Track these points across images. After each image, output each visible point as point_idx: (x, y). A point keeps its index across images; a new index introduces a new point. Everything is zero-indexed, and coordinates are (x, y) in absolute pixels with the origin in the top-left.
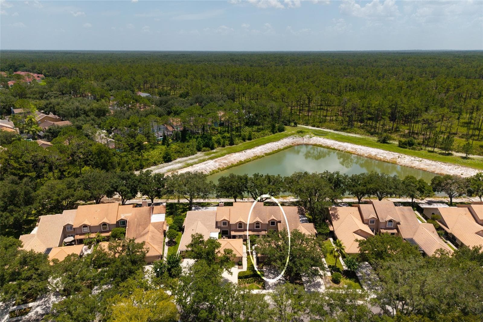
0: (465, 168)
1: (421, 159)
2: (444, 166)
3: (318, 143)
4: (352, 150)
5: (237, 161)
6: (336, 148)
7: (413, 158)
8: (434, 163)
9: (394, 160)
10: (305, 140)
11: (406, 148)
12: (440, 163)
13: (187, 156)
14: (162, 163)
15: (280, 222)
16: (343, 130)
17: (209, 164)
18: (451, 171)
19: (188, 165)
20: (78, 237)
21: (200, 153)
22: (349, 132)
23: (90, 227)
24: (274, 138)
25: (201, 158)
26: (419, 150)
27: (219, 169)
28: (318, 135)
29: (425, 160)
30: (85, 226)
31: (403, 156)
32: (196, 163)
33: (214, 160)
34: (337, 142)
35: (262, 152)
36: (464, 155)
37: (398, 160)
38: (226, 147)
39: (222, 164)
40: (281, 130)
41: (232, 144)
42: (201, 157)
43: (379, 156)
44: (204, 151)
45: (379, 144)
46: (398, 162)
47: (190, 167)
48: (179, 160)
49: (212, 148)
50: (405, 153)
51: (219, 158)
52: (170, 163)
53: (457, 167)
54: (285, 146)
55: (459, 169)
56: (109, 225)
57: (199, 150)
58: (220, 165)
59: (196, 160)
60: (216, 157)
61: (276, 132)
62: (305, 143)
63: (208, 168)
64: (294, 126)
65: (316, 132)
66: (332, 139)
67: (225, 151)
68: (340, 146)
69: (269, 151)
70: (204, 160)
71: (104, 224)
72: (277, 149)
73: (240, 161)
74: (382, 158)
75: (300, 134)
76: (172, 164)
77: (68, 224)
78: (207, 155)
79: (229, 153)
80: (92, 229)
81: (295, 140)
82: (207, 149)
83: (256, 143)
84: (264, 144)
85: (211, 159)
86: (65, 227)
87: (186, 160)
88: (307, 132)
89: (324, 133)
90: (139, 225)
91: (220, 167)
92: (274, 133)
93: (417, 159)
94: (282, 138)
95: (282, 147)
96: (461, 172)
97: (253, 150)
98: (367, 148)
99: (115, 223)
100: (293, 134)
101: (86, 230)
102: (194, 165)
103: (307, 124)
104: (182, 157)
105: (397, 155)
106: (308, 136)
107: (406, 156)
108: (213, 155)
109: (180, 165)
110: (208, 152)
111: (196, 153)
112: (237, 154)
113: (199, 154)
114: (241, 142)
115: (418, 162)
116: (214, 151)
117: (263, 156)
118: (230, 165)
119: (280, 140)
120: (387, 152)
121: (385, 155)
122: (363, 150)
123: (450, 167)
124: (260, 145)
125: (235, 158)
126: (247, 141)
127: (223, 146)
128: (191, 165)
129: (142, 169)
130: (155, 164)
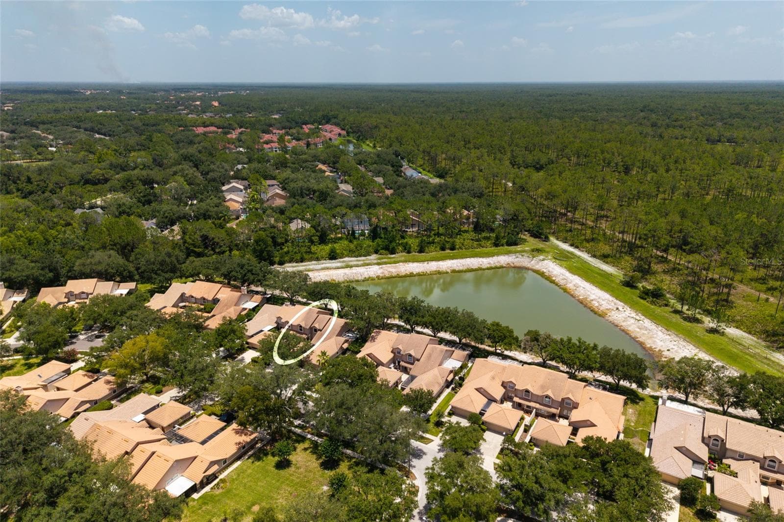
0: (684, 343)
1: (642, 318)
2: (660, 334)
3: (543, 270)
4: (571, 287)
6: (557, 280)
7: (633, 315)
8: (653, 326)
9: (607, 311)
10: (532, 262)
11: (645, 299)
12: (660, 329)
13: (357, 257)
14: (325, 260)
17: (371, 269)
18: (660, 343)
19: (347, 267)
21: (375, 255)
27: (378, 276)
28: (556, 259)
29: (647, 320)
30: (192, 297)
31: (626, 308)
32: (357, 266)
33: (380, 266)
34: (567, 273)
35: (451, 267)
37: (611, 313)
38: (411, 253)
39: (386, 272)
40: (516, 243)
41: (421, 251)
42: (370, 260)
43: (594, 302)
44: (381, 254)
45: (617, 285)
46: (609, 315)
49: (393, 253)
50: (633, 306)
51: (389, 265)
53: (676, 339)
54: (493, 265)
55: (676, 343)
56: (207, 300)
57: (376, 252)
59: (361, 263)
60: (386, 263)
61: (503, 245)
62: (526, 266)
63: (366, 274)
65: (561, 253)
66: (565, 268)
67: (404, 259)
68: (563, 279)
69: (461, 268)
70: (369, 265)
71: (204, 299)
73: (411, 273)
74: (596, 305)
75: (536, 253)
77: (184, 293)
78: (379, 259)
79: (405, 261)
80: (196, 300)
81: (517, 260)
82: (387, 252)
83: (452, 256)
84: (462, 258)
85: (378, 264)
86: (182, 295)
87: (351, 261)
88: (550, 252)
89: (568, 258)
91: (381, 275)
92: (497, 247)
93: (640, 317)
94: (498, 254)
95: (486, 266)
98: (594, 288)
99: (211, 299)
101: (193, 300)
104: (352, 257)
105: (619, 305)
106: (542, 257)
107: (629, 309)
108: (384, 260)
109: (339, 265)
110: (383, 256)
111: (370, 255)
112: (415, 264)
113: (374, 257)
114: (435, 251)
115: (633, 321)
116: (392, 256)
117: (447, 273)
118: (395, 274)
119: (492, 256)
120: (611, 299)
122: (585, 290)
123: (667, 337)
124: (457, 258)
125: (408, 268)
126: (446, 251)
127: (409, 252)
128: (351, 267)
129: (302, 262)
130: (318, 259)
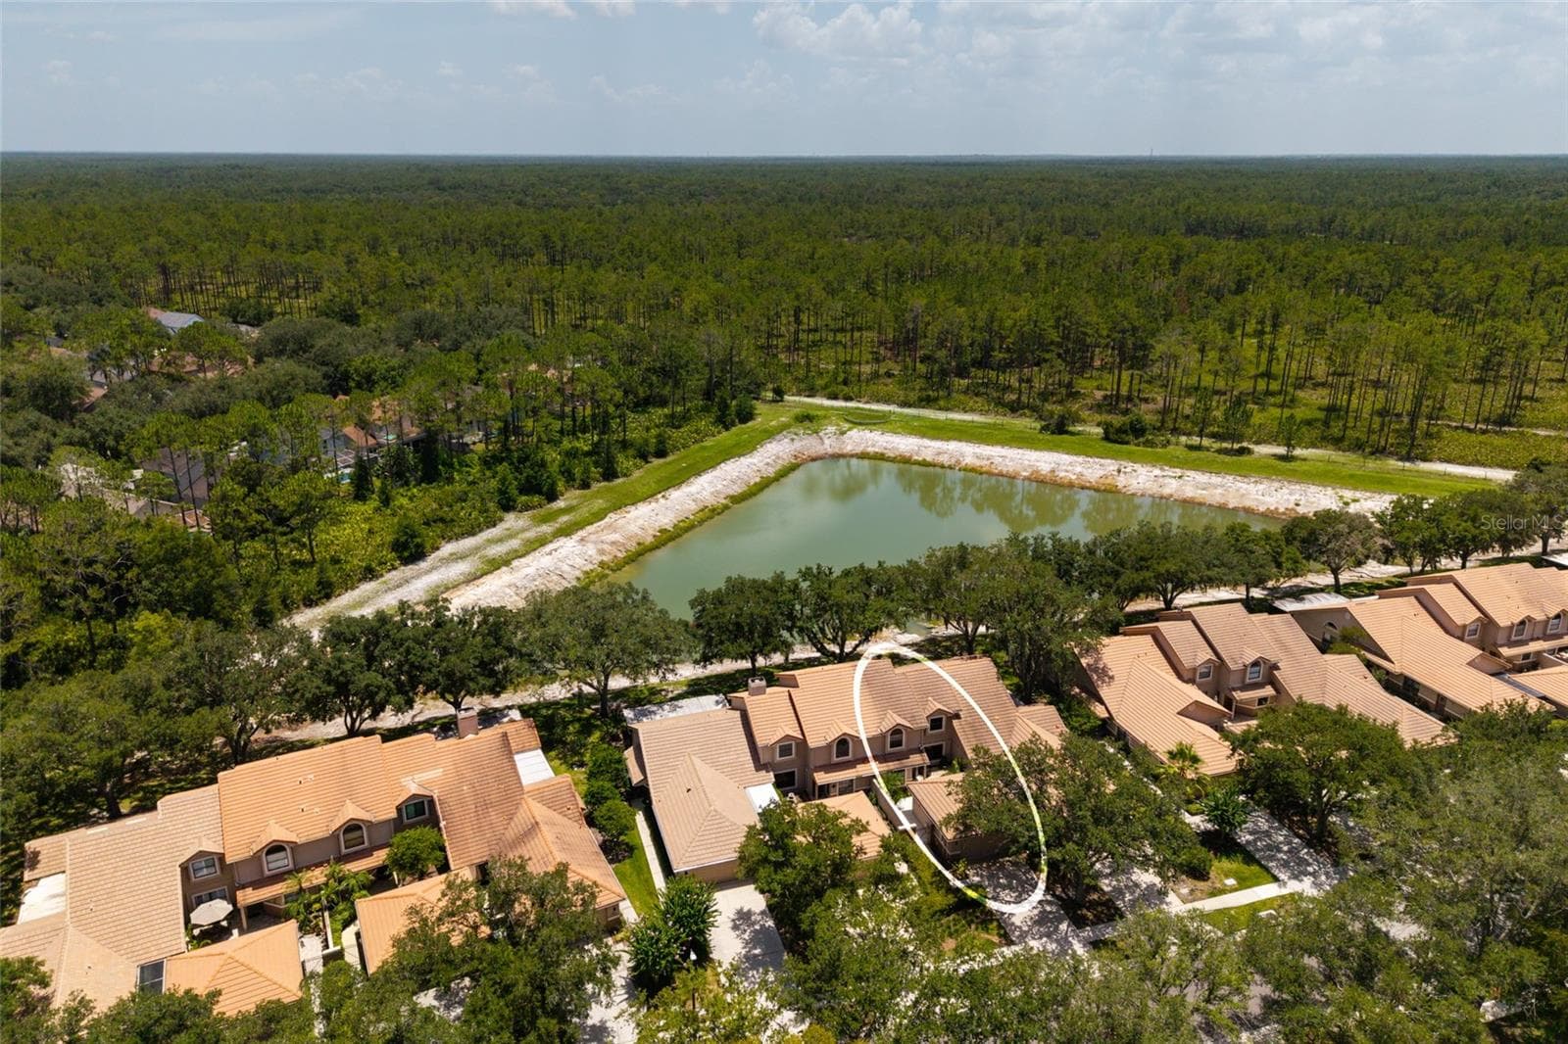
0: (1298, 487)
1: (1179, 472)
2: (1245, 486)
3: (870, 450)
4: (978, 463)
5: (651, 532)
6: (928, 459)
7: (1157, 472)
8: (1215, 479)
9: (1108, 481)
10: (827, 442)
11: (1127, 443)
12: (1231, 478)
13: (472, 533)
14: (394, 568)
15: (957, 716)
16: (927, 402)
17: (563, 552)
18: (1267, 499)
19: (495, 565)
20: (248, 897)
21: (513, 515)
22: (947, 409)
23: (295, 847)
24: (737, 445)
25: (531, 534)
26: (1164, 446)
27: (602, 564)
28: (861, 424)
29: (1192, 473)
30: (276, 848)
31: (1130, 466)
32: (518, 555)
33: (576, 537)
34: (926, 442)
35: (718, 492)
36: (1282, 450)
37: (1121, 481)
38: (596, 486)
39: (606, 547)
40: (746, 416)
41: (610, 474)
42: (524, 530)
43: (1062, 474)
44: (527, 508)
45: (1047, 436)
46: (1120, 485)
47: (504, 569)
48: (448, 549)
49: (552, 496)
50: (1133, 458)
51: (590, 529)
52: (423, 565)
53: (1276, 485)
54: (778, 467)
55: (1285, 490)
56: (370, 824)
57: (507, 506)
58: (602, 552)
59: (515, 543)
60: (579, 525)
61: (733, 424)
62: (830, 451)
63: (566, 568)
64: (774, 401)
65: (850, 414)
66: (911, 434)
67: (599, 504)
68: (939, 454)
69: (736, 489)
70: (542, 542)
71: (353, 827)
72: (758, 480)
73: (663, 531)
74: (1074, 477)
75: (807, 424)
76: (433, 569)
77: (201, 854)
78: (544, 520)
79: (616, 507)
80: (303, 856)
81: (797, 445)
82: (536, 499)
83: (689, 466)
84: (713, 467)
85: (566, 532)
86: (185, 869)
87: (477, 549)
88: (825, 417)
89: (877, 417)
90: (483, 806)
91: (605, 558)
92: (727, 429)
93: (1169, 472)
94: (759, 442)
95: (771, 472)
96: (1292, 499)
97: (685, 489)
98: (1020, 451)
99: (393, 814)
100: (783, 428)
101: (281, 861)
102: (515, 563)
103: (812, 392)
104: (458, 537)
105: (1111, 465)
106: (831, 429)
107: (1137, 466)
108: (563, 519)
110: (542, 511)
111: (501, 520)
112: (644, 509)
113: (511, 521)
114: (638, 467)
115: (1173, 481)
116: (560, 504)
117: (726, 507)
118: (632, 546)
119: (755, 449)
120: (1080, 459)
121: (1078, 469)
122: (1012, 460)
123: (1261, 487)
124: (705, 471)
125: (640, 522)
126: (656, 462)
127: (585, 485)
128: (505, 562)
129: (328, 597)
130: (370, 574)
